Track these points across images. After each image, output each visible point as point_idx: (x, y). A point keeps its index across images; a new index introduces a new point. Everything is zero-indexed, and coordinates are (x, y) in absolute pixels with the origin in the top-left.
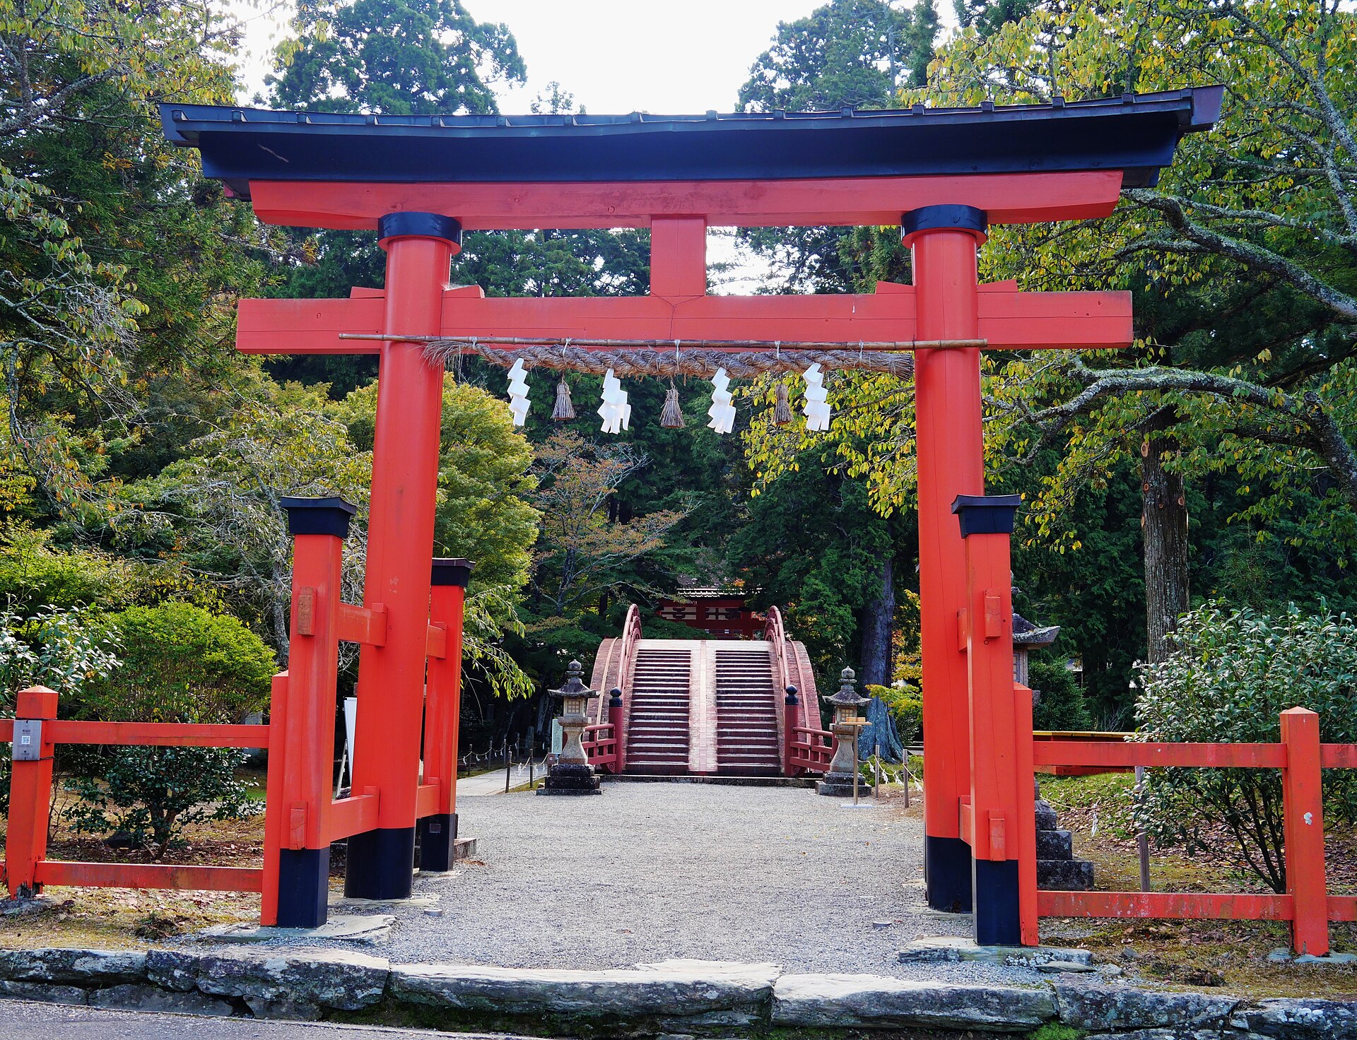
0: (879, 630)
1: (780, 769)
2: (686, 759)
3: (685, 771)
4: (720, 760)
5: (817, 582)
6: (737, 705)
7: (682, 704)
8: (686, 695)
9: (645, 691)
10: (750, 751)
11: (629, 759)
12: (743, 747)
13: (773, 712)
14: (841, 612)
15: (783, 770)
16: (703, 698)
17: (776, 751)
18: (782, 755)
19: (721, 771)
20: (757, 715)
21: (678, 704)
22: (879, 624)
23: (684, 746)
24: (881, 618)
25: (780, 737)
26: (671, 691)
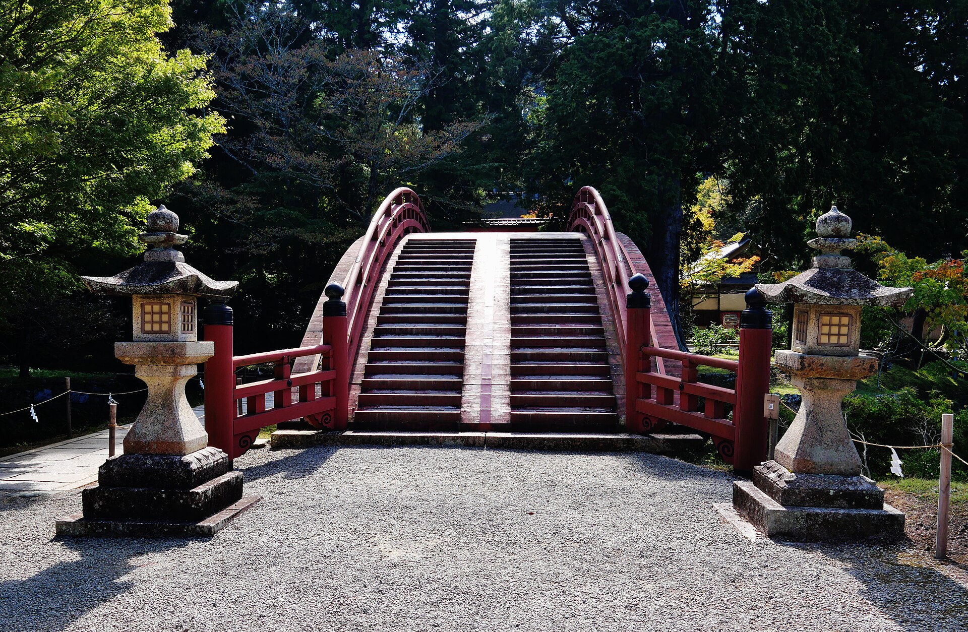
0: (668, 240)
1: (617, 418)
2: (457, 403)
3: (456, 423)
4: (514, 404)
5: (615, 187)
6: (541, 310)
7: (456, 310)
8: (463, 297)
9: (403, 292)
10: (564, 387)
11: (363, 402)
12: (553, 380)
13: (598, 321)
14: (639, 218)
15: (623, 419)
16: (489, 301)
17: (607, 388)
18: (620, 393)
19: (515, 424)
20: (573, 326)
21: (450, 310)
22: (668, 234)
23: (455, 379)
24: (670, 228)
25: (612, 361)
26: (442, 292)
